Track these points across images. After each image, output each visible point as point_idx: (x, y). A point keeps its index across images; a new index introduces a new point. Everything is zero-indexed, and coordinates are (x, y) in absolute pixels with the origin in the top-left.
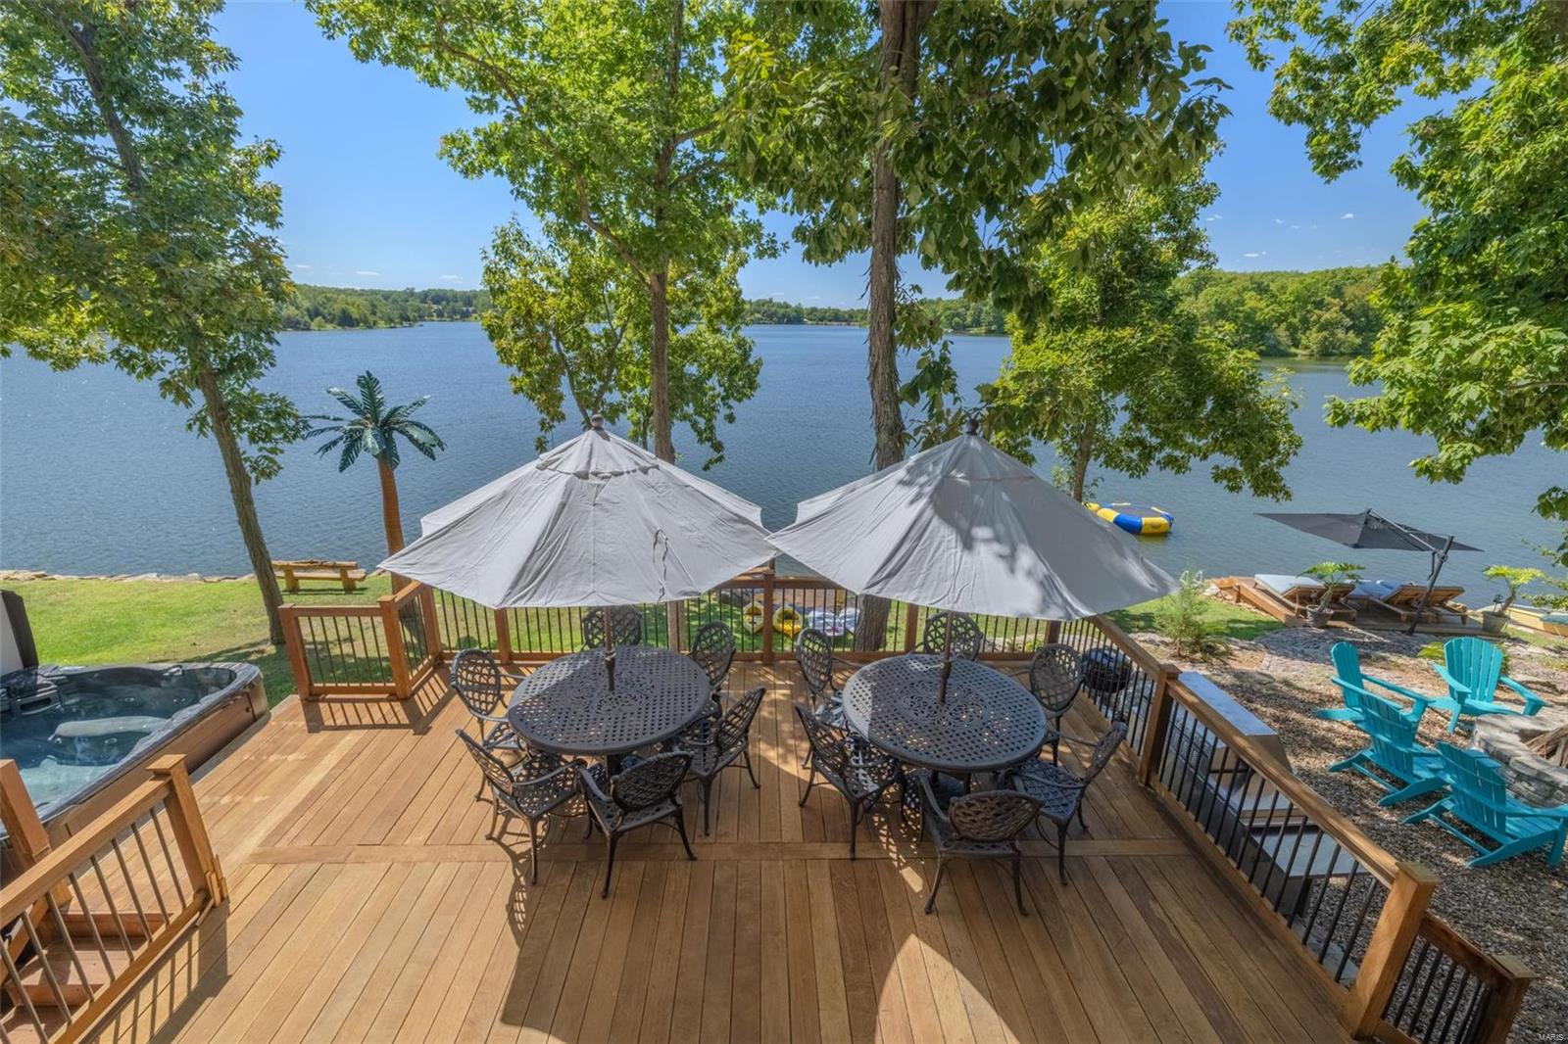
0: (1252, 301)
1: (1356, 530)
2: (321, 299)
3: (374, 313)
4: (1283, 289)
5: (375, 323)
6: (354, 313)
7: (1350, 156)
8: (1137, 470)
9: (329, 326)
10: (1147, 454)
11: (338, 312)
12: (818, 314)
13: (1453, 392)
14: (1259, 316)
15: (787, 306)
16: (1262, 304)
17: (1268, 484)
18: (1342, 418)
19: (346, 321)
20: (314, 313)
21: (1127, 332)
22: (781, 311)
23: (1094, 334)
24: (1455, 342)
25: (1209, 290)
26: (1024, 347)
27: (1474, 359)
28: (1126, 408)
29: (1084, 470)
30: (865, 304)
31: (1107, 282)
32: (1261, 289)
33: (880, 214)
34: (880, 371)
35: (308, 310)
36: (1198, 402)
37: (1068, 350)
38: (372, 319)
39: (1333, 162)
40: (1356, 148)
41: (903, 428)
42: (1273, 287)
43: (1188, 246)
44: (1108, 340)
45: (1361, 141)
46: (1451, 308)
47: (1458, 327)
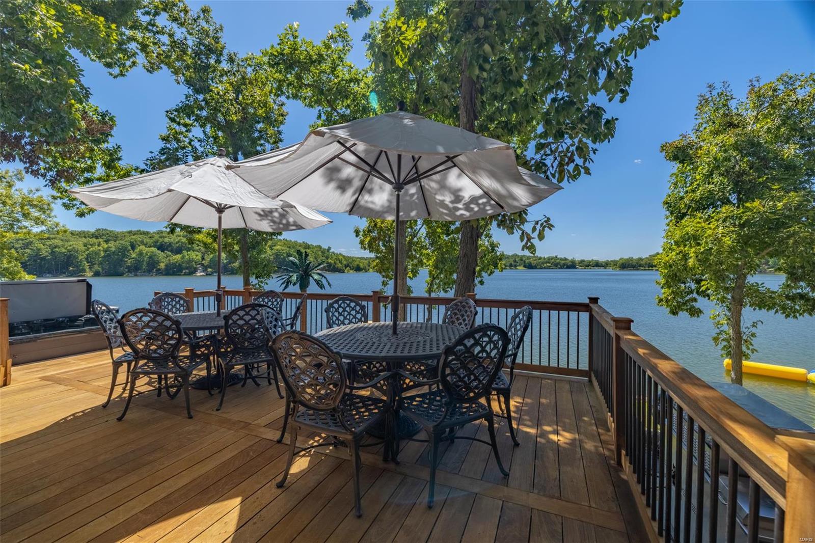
2: (350, 260)
3: (369, 266)
5: (369, 270)
6: (361, 266)
9: (351, 271)
11: (355, 266)
12: (585, 263)
15: (566, 259)
19: (358, 269)
20: (346, 266)
22: (563, 262)
35: (345, 265)
38: (367, 268)
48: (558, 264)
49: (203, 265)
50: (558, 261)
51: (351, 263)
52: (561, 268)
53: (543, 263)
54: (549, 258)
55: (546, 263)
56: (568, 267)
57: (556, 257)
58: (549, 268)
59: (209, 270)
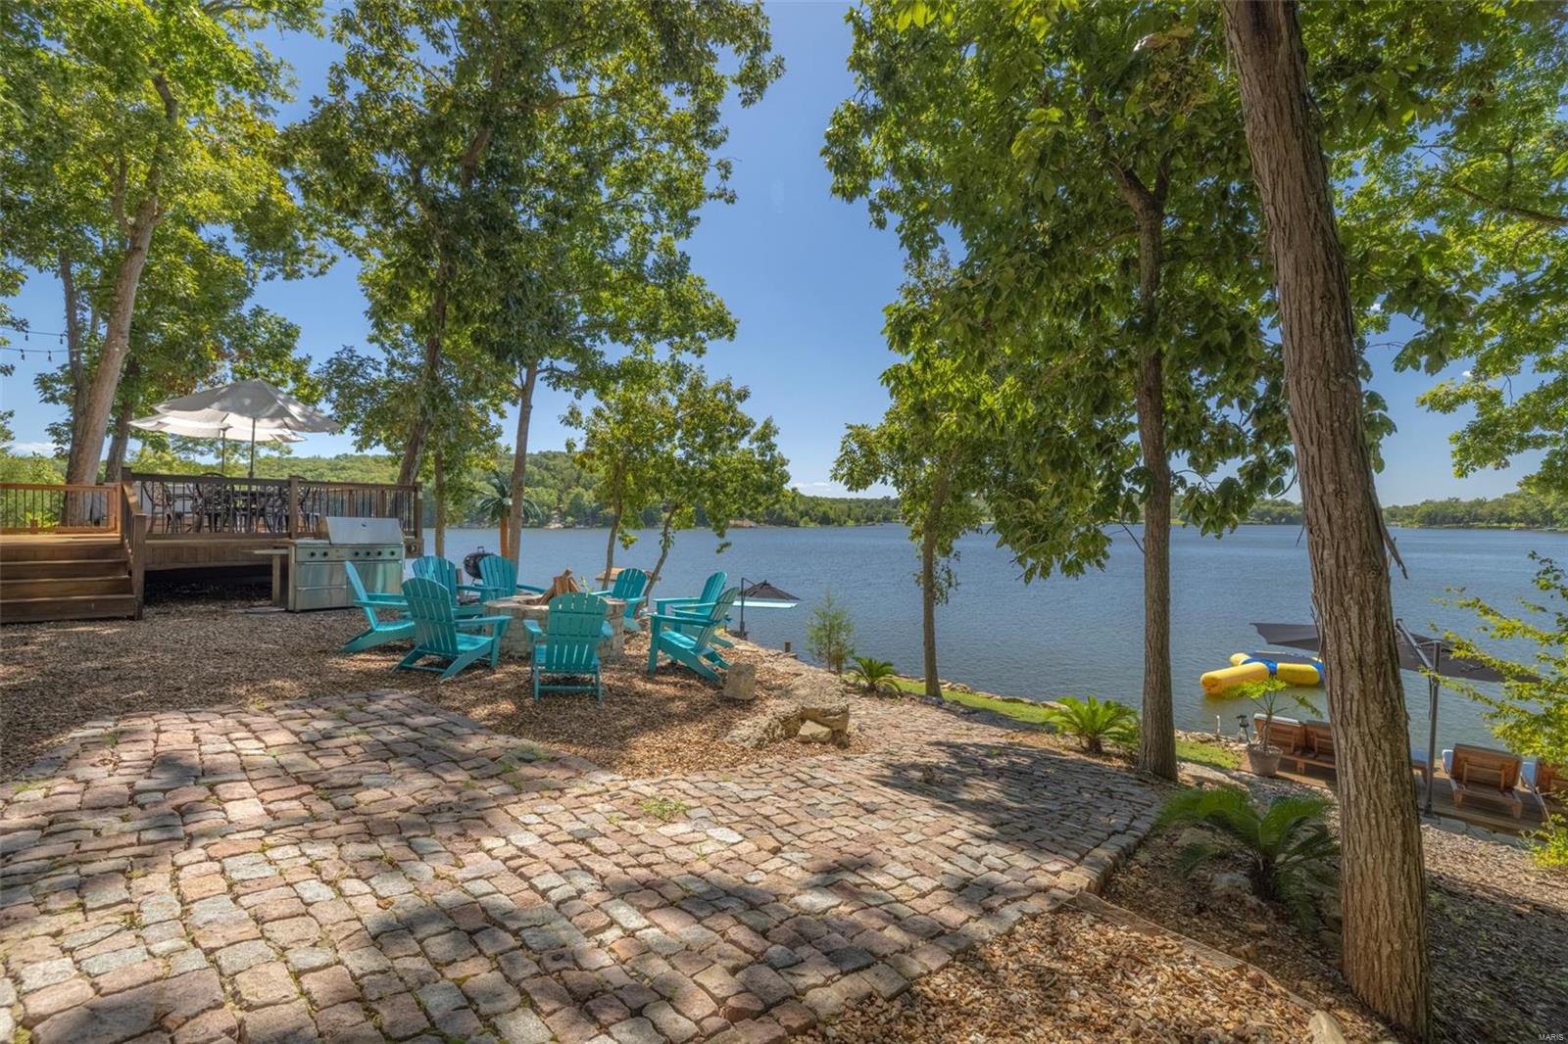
6: (832, 514)
9: (812, 525)
19: (825, 520)
38: (843, 518)
49: (560, 510)
51: (813, 509)
59: (570, 519)
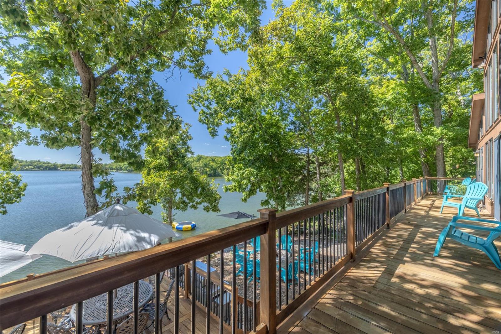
0: (212, 163)
1: (237, 215)
4: (218, 160)
7: (216, 133)
8: (184, 209)
10: (186, 204)
12: (66, 166)
13: (243, 182)
14: (214, 167)
15: (48, 163)
16: (214, 164)
17: (215, 209)
18: (227, 190)
21: (176, 172)
22: (46, 165)
23: (167, 173)
24: (241, 172)
25: (202, 160)
26: (147, 177)
27: (244, 175)
28: (180, 192)
29: (171, 212)
30: (80, 164)
31: (169, 158)
32: (213, 160)
33: (84, 137)
34: (87, 186)
36: (197, 189)
37: (161, 177)
39: (214, 134)
40: (217, 132)
41: (98, 205)
42: (216, 160)
43: (187, 150)
44: (172, 174)
45: (218, 130)
46: (239, 165)
47: (241, 169)
48: (41, 166)
50: (41, 164)
52: (44, 169)
53: (25, 166)
54: (31, 162)
55: (28, 165)
56: (50, 169)
57: (39, 161)
58: (31, 170)
